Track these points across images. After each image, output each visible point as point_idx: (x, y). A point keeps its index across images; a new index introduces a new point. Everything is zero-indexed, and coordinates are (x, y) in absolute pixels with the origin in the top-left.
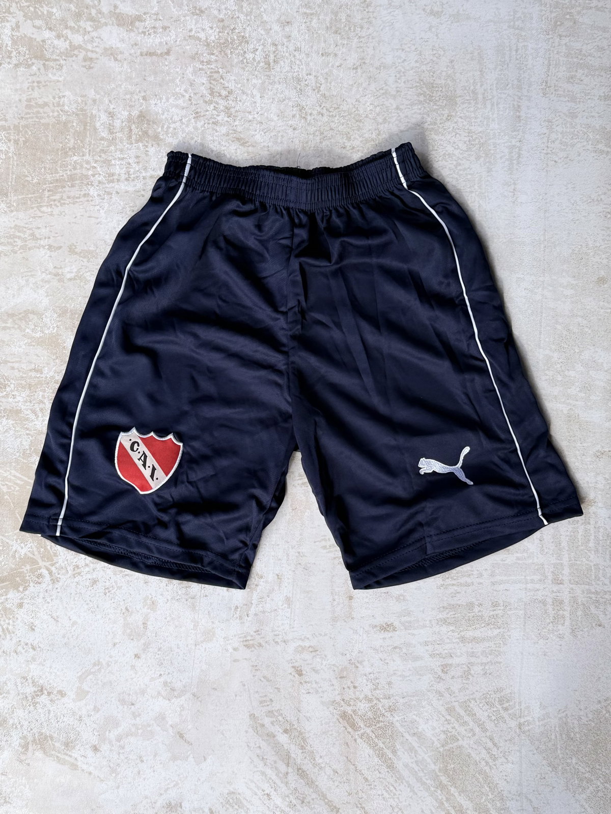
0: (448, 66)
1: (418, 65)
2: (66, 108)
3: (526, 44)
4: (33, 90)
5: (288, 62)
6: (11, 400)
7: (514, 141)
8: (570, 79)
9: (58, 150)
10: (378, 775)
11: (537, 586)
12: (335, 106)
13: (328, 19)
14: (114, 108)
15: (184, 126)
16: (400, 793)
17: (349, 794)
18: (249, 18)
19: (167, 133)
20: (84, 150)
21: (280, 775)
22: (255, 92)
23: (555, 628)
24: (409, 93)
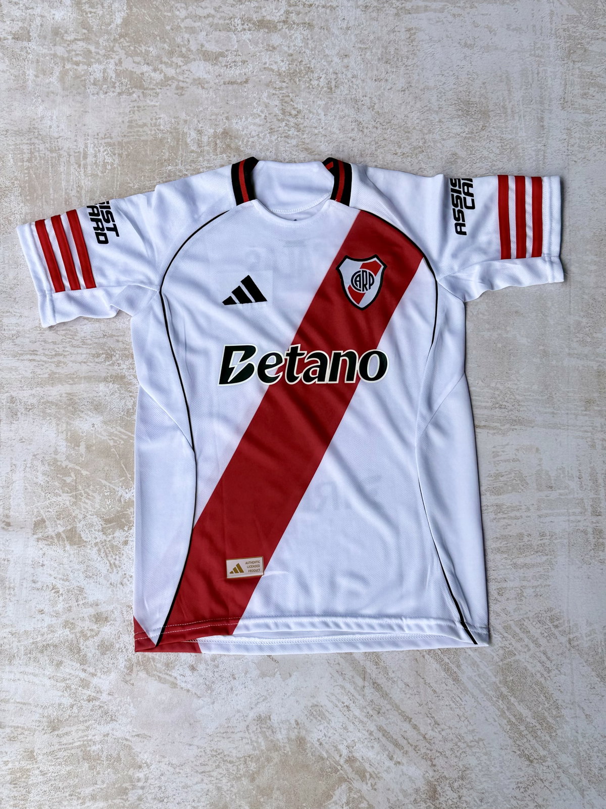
0: (481, 87)
1: (455, 86)
2: (162, 127)
3: (545, 68)
4: (133, 113)
5: (346, 86)
6: (116, 368)
7: (539, 146)
8: (584, 95)
9: (155, 161)
10: (445, 687)
11: (579, 518)
12: (388, 121)
13: (379, 52)
14: (202, 127)
15: (261, 140)
16: (466, 703)
17: (420, 705)
18: (313, 52)
19: (246, 145)
20: (177, 161)
21: (358, 688)
22: (320, 111)
23: (596, 555)
24: (450, 109)
